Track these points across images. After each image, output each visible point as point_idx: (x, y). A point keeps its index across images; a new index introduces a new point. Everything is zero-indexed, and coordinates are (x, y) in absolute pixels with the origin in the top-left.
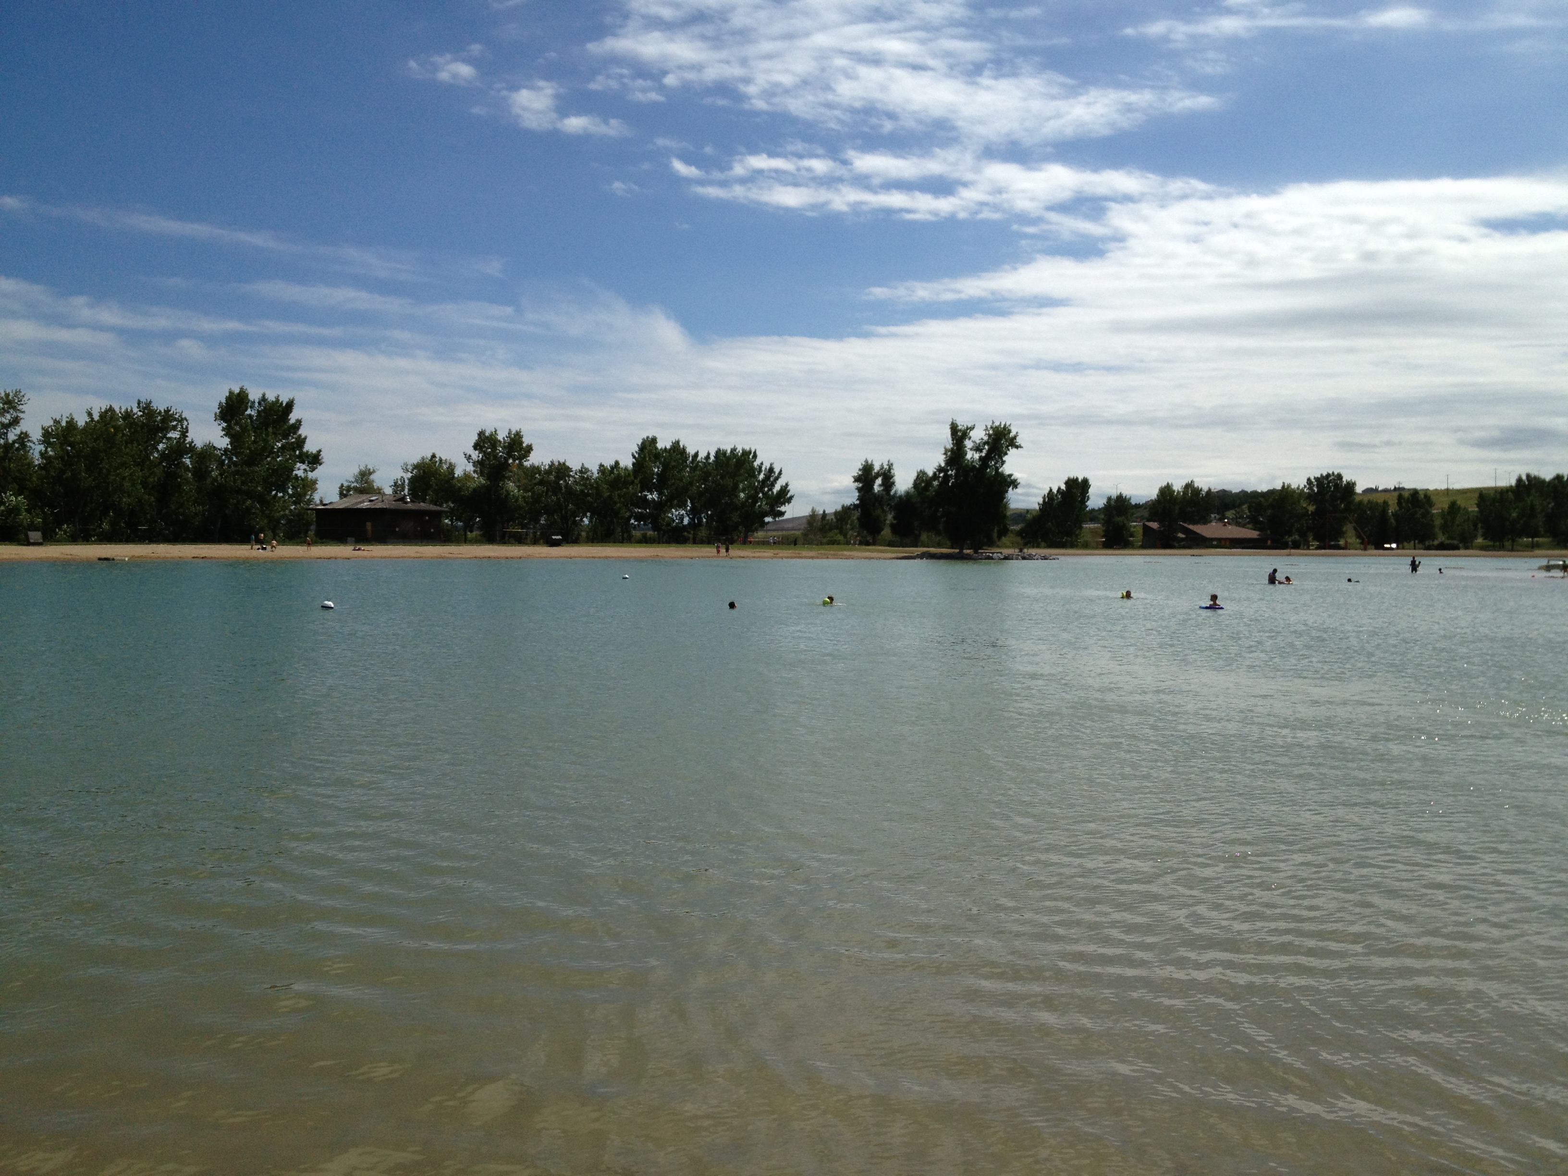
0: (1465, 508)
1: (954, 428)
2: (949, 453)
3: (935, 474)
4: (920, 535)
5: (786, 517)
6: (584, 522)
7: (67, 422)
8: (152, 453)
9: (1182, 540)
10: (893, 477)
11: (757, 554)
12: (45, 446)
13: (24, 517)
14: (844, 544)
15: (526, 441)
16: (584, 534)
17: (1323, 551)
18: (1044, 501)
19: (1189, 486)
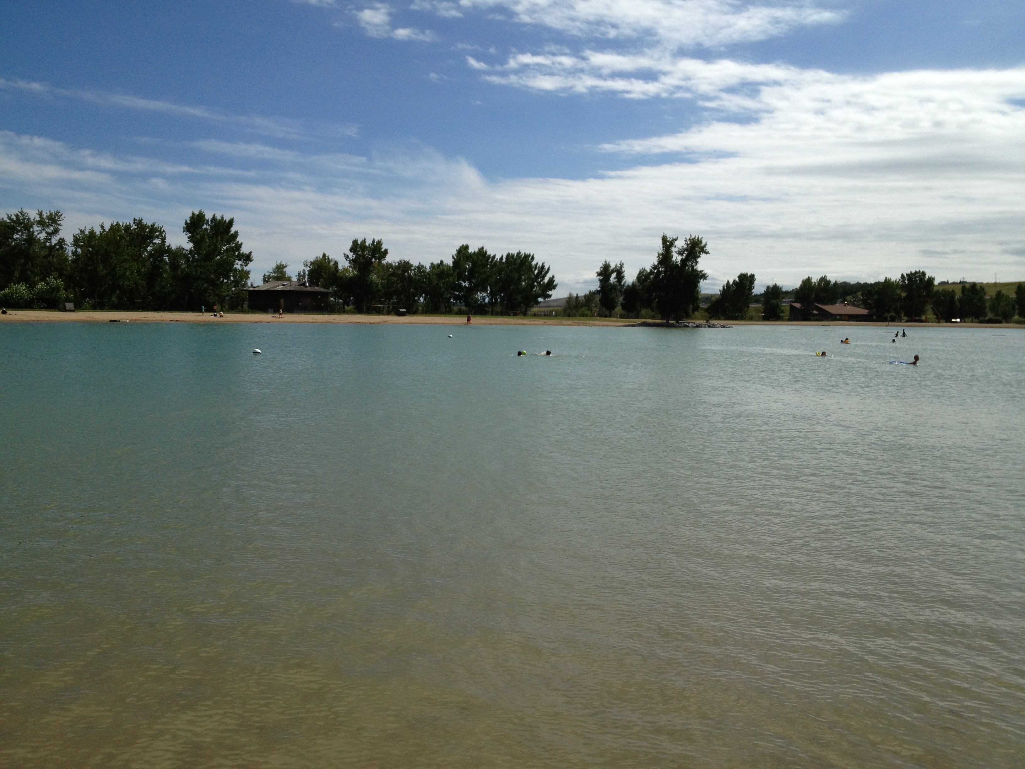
0: (1006, 296)
1: (664, 239)
2: (661, 257)
3: (651, 270)
4: (640, 311)
5: (552, 298)
6: (420, 300)
7: (89, 232)
8: (143, 253)
9: (816, 315)
10: (623, 272)
11: (532, 323)
12: (75, 248)
13: (63, 294)
14: (590, 316)
15: (384, 247)
16: (420, 308)
17: (910, 323)
18: (724, 289)
19: (823, 279)
